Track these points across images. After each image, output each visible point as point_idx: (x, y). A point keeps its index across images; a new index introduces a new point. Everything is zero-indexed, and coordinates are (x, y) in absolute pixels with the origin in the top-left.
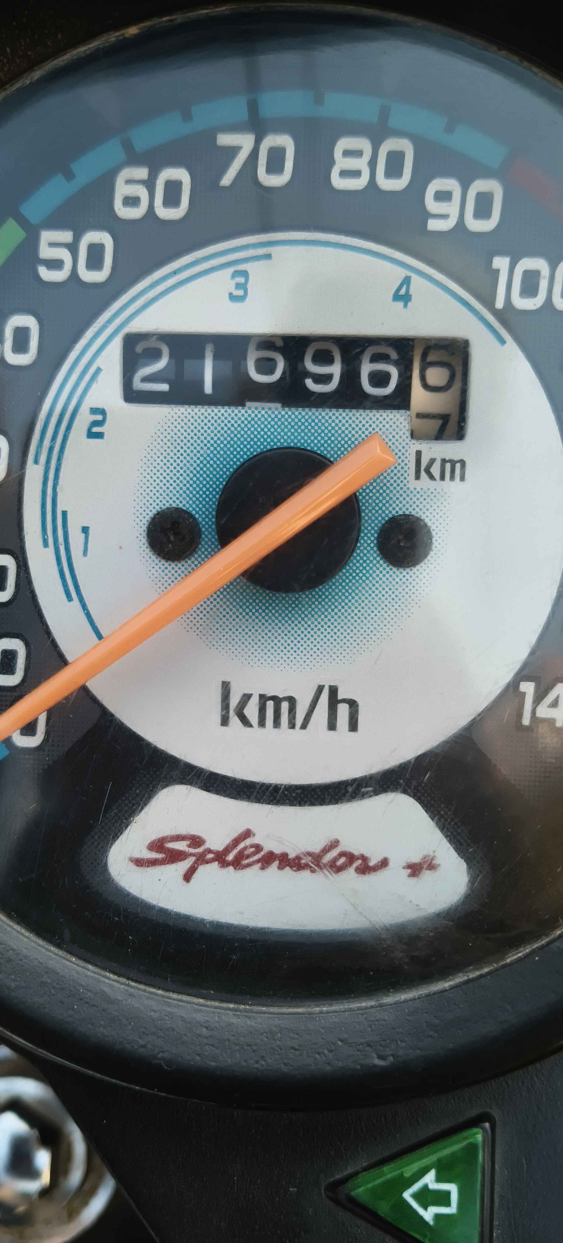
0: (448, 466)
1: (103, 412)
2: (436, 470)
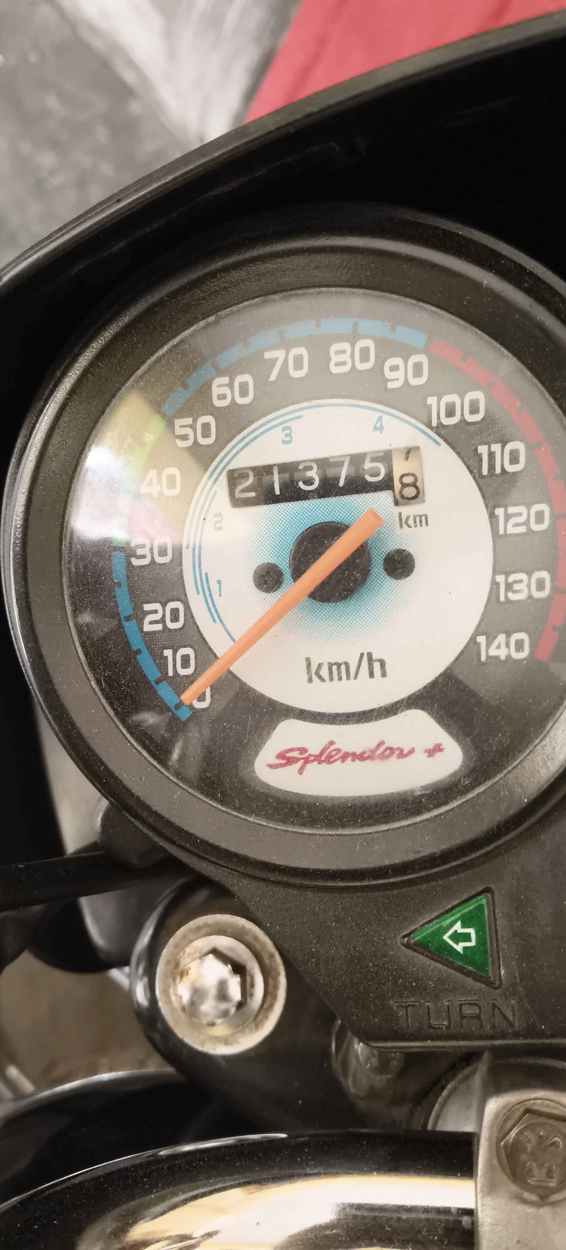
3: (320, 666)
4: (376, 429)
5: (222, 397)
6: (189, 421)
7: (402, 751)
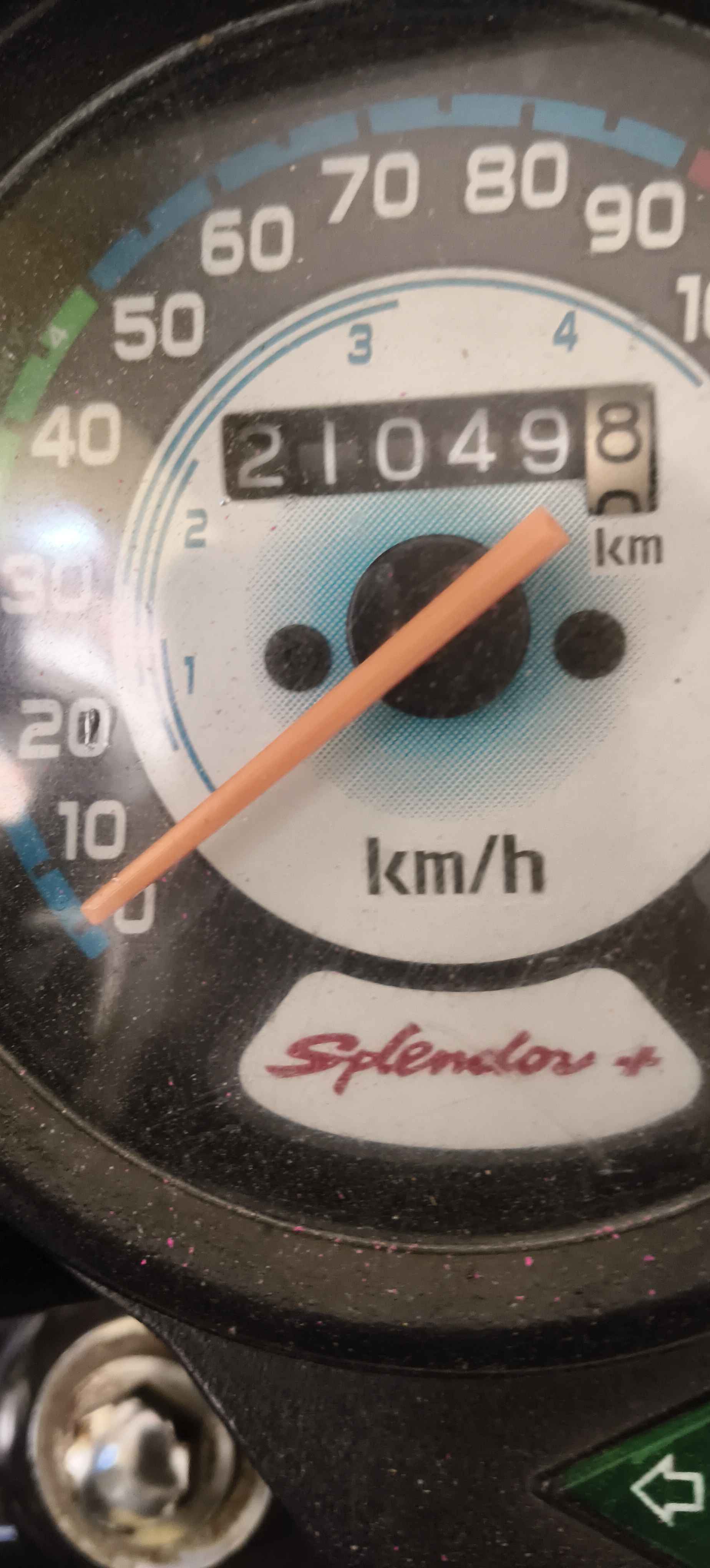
0: (639, 547)
1: (201, 513)
2: (623, 552)
3: (399, 857)
4: (559, 339)
5: (223, 253)
6: (147, 302)
7: (565, 1056)
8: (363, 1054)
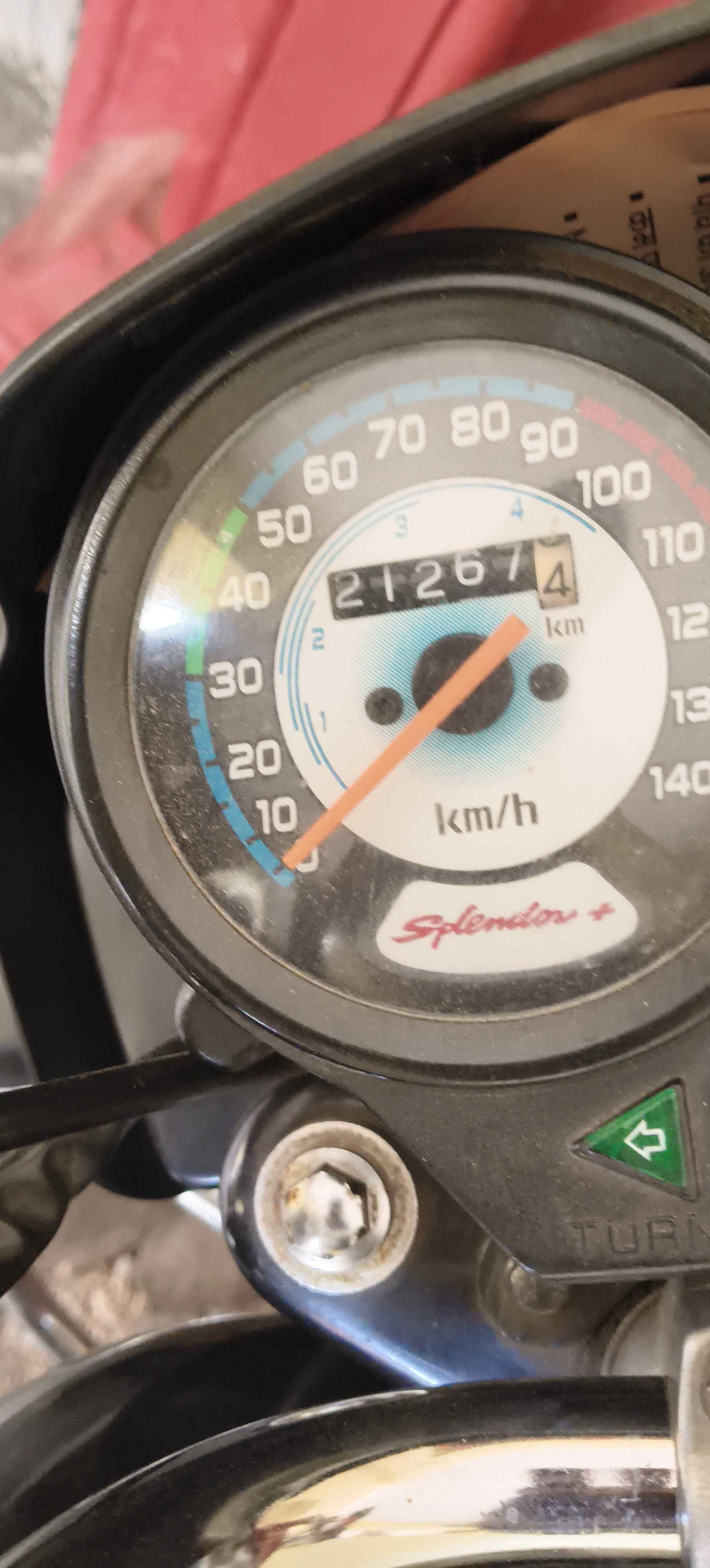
0: (570, 625)
1: (321, 630)
2: (562, 629)
3: (454, 813)
4: (514, 513)
5: (317, 481)
6: (276, 513)
7: (560, 913)
8: (447, 924)
